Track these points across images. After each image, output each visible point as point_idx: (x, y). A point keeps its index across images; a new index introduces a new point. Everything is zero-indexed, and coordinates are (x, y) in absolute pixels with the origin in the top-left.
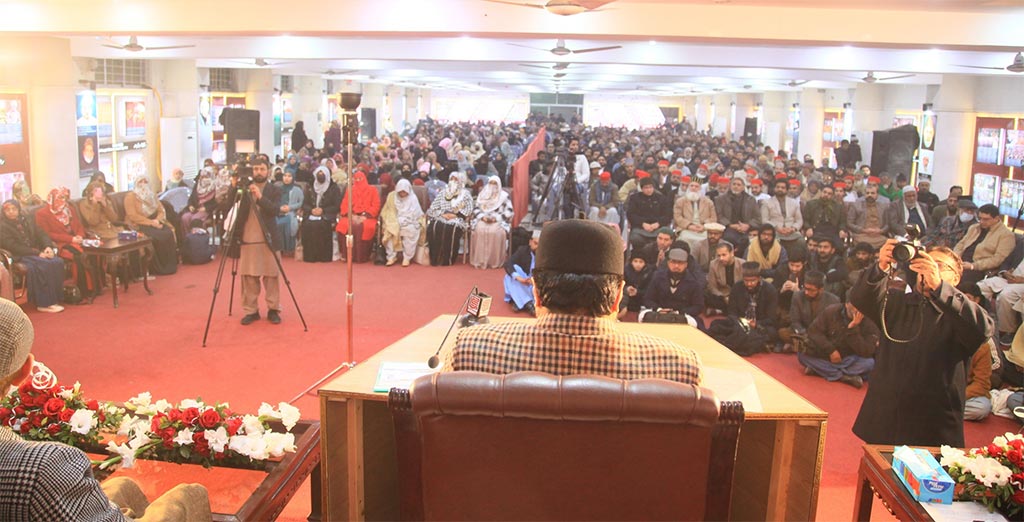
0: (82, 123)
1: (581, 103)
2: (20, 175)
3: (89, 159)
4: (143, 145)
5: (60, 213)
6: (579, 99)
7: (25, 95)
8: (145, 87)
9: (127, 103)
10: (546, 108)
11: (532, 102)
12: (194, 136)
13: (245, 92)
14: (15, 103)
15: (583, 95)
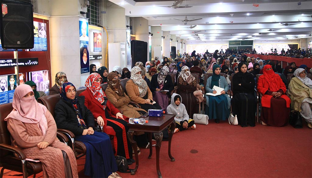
0: (82, 38)
1: (252, 44)
2: (46, 72)
3: (85, 63)
4: (101, 57)
5: (98, 94)
6: (251, 42)
7: (48, 21)
8: (99, 26)
9: (94, 33)
10: (236, 47)
11: (230, 44)
12: (125, 53)
13: (135, 34)
14: (43, 25)
15: (253, 40)
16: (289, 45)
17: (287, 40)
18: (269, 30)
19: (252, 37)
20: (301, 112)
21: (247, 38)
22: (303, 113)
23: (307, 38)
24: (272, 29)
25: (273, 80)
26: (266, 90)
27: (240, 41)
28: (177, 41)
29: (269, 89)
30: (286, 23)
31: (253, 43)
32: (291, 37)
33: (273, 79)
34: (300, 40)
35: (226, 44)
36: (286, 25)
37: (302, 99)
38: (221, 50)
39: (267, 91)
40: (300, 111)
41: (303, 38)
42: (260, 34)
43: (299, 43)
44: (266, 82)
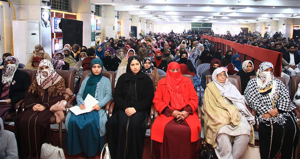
10: (198, 28)
11: (192, 26)
15: (212, 23)
16: (242, 28)
17: (240, 24)
18: (220, 14)
19: (209, 20)
20: (216, 147)
21: (205, 21)
22: (219, 151)
23: (255, 23)
24: (223, 13)
25: (178, 89)
26: (165, 106)
27: (201, 23)
28: (140, 21)
29: (170, 104)
30: (233, 7)
31: (212, 25)
32: (242, 21)
33: (178, 87)
34: (250, 24)
35: (190, 26)
36: (233, 9)
37: (219, 126)
38: (184, 31)
39: (167, 107)
40: (214, 147)
41: (252, 23)
42: (214, 17)
43: (249, 27)
44: (167, 91)
